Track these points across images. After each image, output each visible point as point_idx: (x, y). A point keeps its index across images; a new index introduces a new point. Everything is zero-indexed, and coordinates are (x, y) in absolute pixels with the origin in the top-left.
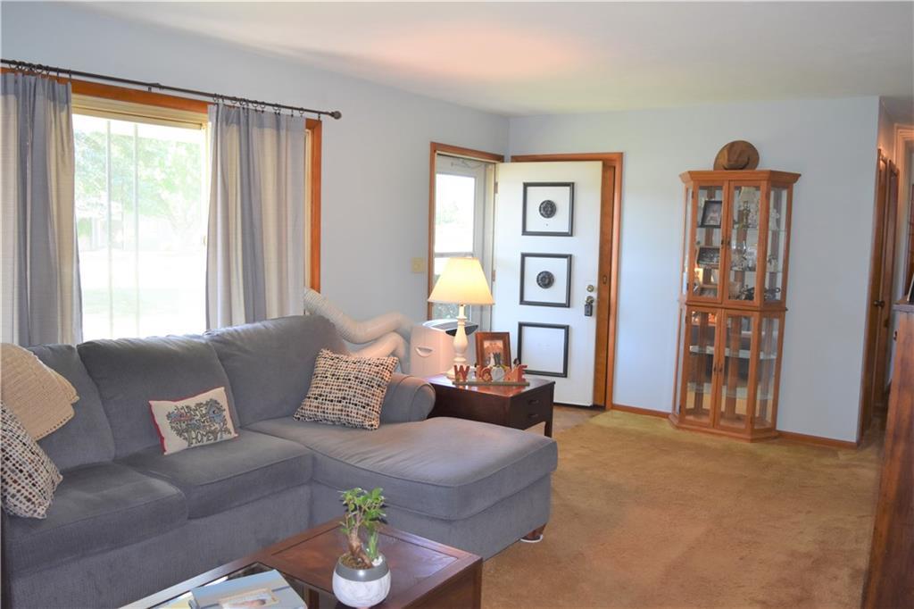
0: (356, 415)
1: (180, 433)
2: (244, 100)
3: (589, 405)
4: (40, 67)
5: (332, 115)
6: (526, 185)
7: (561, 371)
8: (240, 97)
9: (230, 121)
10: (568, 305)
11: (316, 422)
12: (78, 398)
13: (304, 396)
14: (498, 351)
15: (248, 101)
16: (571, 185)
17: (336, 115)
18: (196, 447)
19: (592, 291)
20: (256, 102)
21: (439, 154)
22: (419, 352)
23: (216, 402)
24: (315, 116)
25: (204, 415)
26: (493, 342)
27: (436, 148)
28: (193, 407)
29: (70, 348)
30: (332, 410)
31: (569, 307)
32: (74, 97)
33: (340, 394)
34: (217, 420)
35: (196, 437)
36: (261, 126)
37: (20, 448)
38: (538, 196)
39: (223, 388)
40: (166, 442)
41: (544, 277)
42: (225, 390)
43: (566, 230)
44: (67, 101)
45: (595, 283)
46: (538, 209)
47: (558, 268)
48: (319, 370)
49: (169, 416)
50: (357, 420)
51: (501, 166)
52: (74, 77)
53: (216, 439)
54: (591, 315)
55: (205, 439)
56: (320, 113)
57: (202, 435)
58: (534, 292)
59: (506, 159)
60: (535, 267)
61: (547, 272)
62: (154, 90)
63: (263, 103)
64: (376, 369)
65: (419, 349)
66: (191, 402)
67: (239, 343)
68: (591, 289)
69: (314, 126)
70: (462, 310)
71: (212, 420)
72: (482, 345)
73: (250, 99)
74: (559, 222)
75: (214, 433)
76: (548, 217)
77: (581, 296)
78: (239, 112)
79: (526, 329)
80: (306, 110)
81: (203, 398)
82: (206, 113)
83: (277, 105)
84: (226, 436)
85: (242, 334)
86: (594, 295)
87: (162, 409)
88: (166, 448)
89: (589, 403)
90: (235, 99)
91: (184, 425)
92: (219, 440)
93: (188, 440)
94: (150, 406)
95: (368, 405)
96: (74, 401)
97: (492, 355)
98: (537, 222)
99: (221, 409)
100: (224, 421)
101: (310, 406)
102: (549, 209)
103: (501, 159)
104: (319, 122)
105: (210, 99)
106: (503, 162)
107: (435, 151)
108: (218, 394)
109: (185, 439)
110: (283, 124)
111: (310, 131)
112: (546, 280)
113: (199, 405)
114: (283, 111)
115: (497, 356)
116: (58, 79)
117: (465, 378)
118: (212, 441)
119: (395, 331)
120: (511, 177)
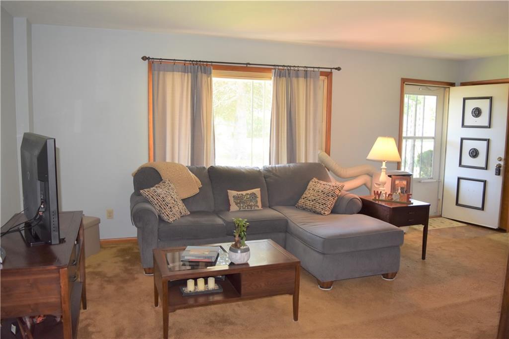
0: (318, 208)
1: (237, 204)
2: (288, 66)
3: (496, 228)
4: (200, 61)
5: (336, 69)
6: (465, 99)
7: (480, 206)
8: (286, 65)
9: (281, 76)
10: (486, 168)
11: (304, 209)
12: (201, 186)
13: (300, 198)
14: (403, 186)
15: (290, 66)
16: (491, 98)
17: (339, 69)
18: (242, 211)
19: (500, 160)
20: (294, 66)
21: (406, 84)
22: (375, 185)
23: (255, 194)
24: (329, 70)
25: (248, 198)
26: (401, 182)
27: (404, 81)
28: (244, 194)
29: (204, 168)
30: (309, 204)
31: (486, 169)
32: (213, 71)
33: (313, 198)
34: (253, 201)
35: (243, 207)
36: (297, 76)
37: (170, 199)
38: (471, 105)
39: (259, 189)
40: (231, 207)
41: (473, 151)
42: (261, 190)
43: (487, 124)
44: (211, 73)
45: (503, 156)
46: (471, 112)
47: (481, 147)
48: (308, 187)
49: (234, 197)
50: (319, 210)
51: (452, 88)
52: (213, 64)
53: (251, 208)
54: (499, 175)
55: (246, 208)
56: (331, 69)
57: (245, 206)
58: (467, 160)
59: (456, 84)
60: (468, 146)
61: (475, 149)
62: (248, 66)
63: (298, 67)
64: (332, 188)
65: (376, 184)
66: (244, 193)
67: (274, 172)
68: (500, 159)
69: (328, 75)
70: (384, 163)
71: (251, 201)
72: (394, 182)
73: (291, 65)
74: (483, 120)
75: (251, 206)
76: (477, 117)
77: (494, 163)
78: (285, 72)
79: (462, 181)
80: (321, 68)
81: (249, 192)
82: (271, 73)
83: (305, 67)
84: (256, 208)
85: (277, 168)
86: (502, 163)
87: (232, 193)
88: (231, 209)
89: (496, 226)
90: (284, 66)
91: (239, 201)
92: (253, 209)
93: (240, 207)
94: (227, 192)
95: (325, 204)
96: (200, 187)
97: (399, 188)
98: (470, 120)
99: (256, 197)
100: (257, 202)
101: (301, 201)
102: (477, 112)
103: (453, 85)
104: (331, 73)
105: (273, 67)
106: (455, 86)
107: (404, 83)
108: (257, 191)
109: (238, 206)
110: (309, 75)
111: (326, 78)
112: (474, 153)
113: (247, 194)
114: (308, 69)
115: (402, 188)
116: (207, 65)
117: (379, 197)
118: (250, 209)
119: (368, 174)
120: (457, 94)
